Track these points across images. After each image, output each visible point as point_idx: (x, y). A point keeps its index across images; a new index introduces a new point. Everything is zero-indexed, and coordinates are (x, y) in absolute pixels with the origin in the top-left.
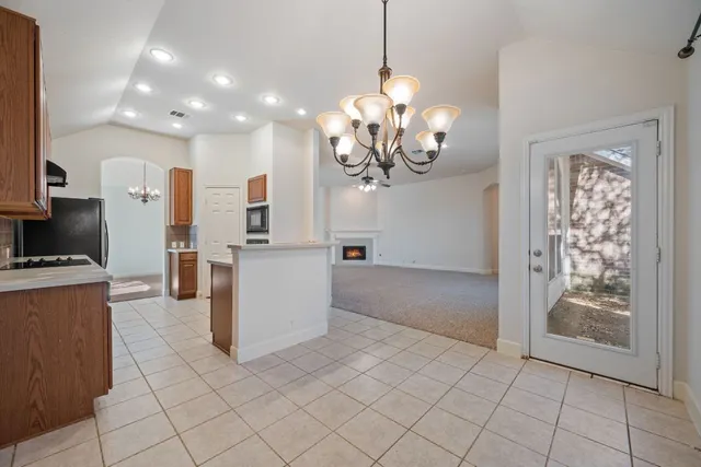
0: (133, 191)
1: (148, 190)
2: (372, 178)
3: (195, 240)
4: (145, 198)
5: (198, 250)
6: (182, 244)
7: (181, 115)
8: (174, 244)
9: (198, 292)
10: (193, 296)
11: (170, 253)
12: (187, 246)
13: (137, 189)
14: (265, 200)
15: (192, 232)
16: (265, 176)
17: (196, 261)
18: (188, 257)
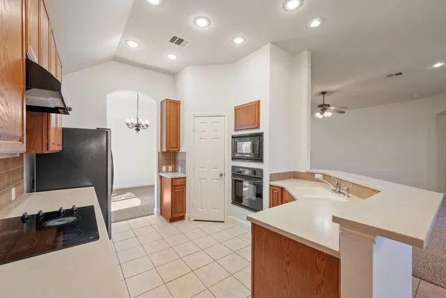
0: (129, 122)
1: (140, 120)
2: (329, 106)
3: (184, 166)
4: (138, 127)
5: (187, 175)
6: (170, 168)
7: (180, 42)
8: (164, 168)
9: (187, 215)
10: (182, 218)
11: (161, 177)
12: (175, 170)
13: (132, 120)
14: (258, 127)
15: (179, 158)
16: (258, 102)
17: (185, 185)
18: (178, 183)
